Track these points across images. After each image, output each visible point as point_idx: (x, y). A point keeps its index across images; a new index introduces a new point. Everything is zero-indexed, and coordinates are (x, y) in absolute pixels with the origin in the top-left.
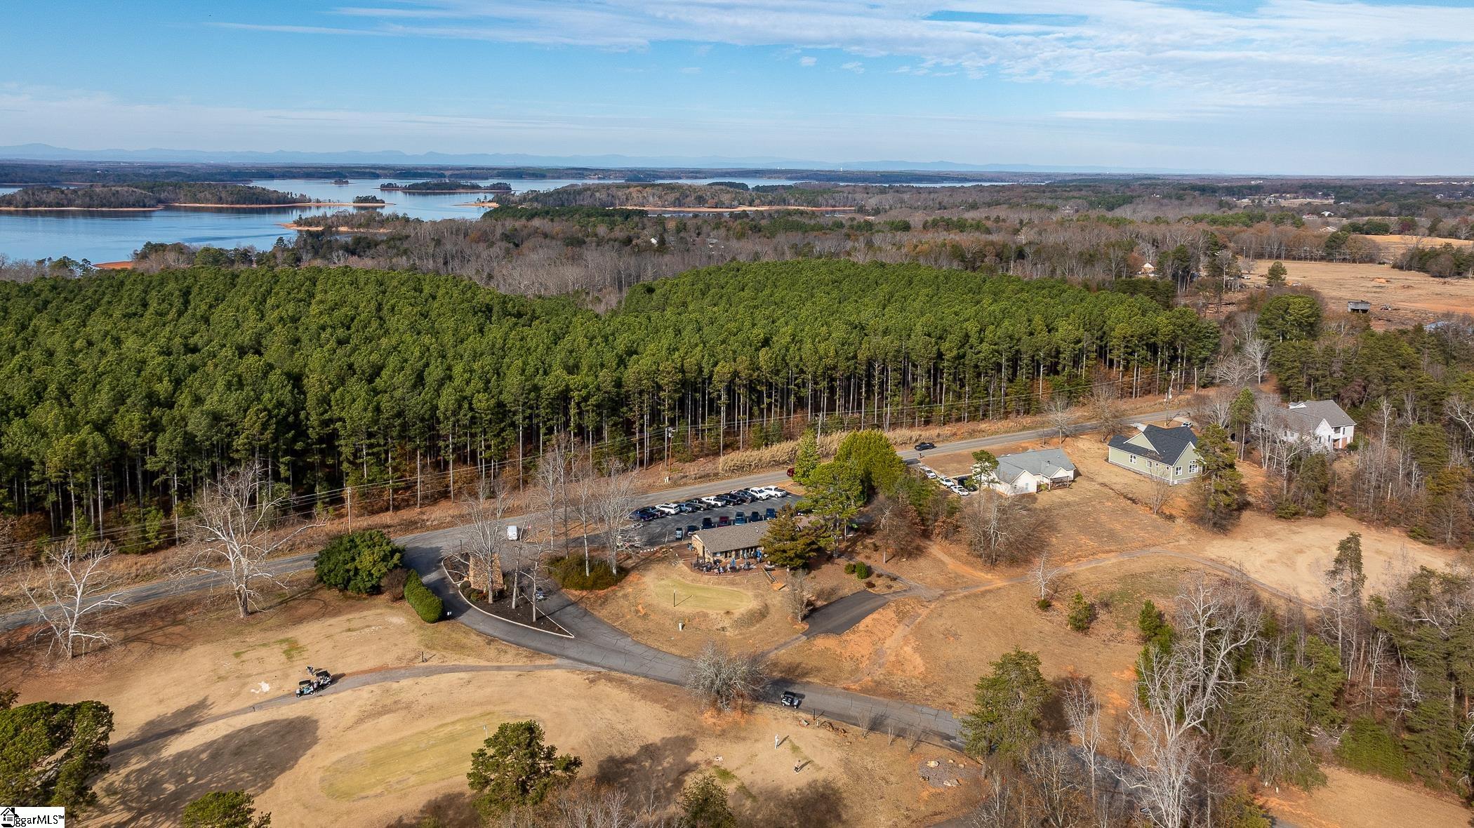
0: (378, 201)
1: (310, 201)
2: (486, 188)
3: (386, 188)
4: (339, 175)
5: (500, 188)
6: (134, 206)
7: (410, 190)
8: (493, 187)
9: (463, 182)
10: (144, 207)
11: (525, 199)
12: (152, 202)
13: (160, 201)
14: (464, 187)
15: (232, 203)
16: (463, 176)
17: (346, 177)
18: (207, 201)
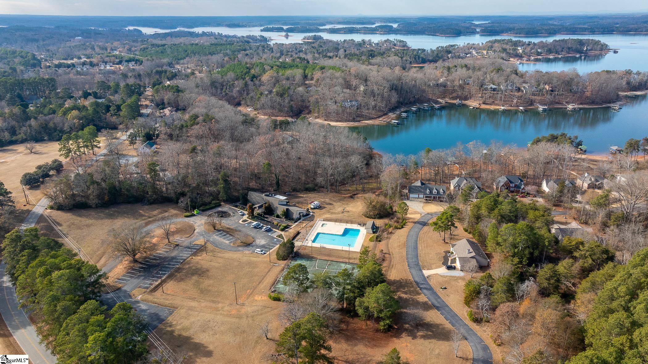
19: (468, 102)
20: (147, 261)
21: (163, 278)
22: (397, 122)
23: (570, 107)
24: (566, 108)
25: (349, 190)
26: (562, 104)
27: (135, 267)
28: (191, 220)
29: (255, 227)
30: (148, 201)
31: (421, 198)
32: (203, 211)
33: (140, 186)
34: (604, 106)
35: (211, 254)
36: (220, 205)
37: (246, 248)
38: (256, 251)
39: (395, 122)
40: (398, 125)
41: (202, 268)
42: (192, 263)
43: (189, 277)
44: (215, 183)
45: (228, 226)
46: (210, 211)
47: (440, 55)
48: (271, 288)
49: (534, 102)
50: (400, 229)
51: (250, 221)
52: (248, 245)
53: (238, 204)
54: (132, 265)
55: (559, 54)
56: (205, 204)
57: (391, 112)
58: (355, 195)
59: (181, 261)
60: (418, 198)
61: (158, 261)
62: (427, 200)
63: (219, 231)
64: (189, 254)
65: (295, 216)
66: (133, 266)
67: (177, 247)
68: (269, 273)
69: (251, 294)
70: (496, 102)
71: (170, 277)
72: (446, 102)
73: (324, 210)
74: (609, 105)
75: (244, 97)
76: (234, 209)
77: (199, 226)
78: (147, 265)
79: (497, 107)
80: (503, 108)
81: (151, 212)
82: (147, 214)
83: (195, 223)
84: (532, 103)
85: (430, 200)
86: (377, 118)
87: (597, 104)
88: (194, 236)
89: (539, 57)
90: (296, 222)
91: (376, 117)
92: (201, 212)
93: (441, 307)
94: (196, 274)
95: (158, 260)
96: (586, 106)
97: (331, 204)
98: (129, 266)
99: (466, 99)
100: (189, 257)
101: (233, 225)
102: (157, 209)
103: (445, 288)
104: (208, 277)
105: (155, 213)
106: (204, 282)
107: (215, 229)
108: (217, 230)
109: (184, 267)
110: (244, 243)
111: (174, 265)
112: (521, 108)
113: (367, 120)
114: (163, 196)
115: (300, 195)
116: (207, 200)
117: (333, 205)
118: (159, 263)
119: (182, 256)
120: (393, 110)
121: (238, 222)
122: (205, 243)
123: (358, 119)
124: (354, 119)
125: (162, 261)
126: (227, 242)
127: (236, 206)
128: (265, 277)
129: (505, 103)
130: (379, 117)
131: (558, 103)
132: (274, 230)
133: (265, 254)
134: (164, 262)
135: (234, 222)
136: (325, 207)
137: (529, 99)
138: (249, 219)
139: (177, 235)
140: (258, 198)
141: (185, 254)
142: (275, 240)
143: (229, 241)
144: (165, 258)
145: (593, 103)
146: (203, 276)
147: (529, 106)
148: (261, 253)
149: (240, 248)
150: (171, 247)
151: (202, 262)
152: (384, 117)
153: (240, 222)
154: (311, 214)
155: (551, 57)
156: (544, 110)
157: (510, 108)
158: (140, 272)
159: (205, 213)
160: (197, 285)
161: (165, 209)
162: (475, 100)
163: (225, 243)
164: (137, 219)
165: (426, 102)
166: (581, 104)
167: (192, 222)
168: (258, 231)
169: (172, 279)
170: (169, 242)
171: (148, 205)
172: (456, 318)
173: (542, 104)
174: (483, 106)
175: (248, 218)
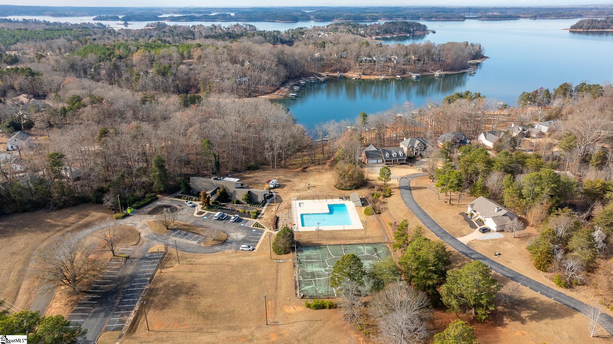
19: (349, 74)
20: (96, 288)
21: (136, 309)
22: (295, 94)
23: (437, 74)
24: (434, 75)
25: (295, 164)
26: (429, 71)
27: (81, 300)
28: (128, 222)
29: (220, 219)
30: (55, 205)
31: (380, 163)
32: (138, 208)
33: (40, 187)
34: (461, 72)
35: (185, 262)
36: (157, 199)
37: (223, 246)
38: (241, 249)
39: (292, 96)
40: (296, 98)
41: (183, 283)
42: (165, 279)
43: (173, 299)
44: (144, 171)
45: (182, 223)
46: (147, 207)
47: (295, 36)
48: (296, 294)
49: (406, 71)
50: (389, 197)
51: (207, 212)
52: (224, 242)
53: (179, 194)
54: (75, 298)
55: (393, 34)
56: (138, 199)
57: (282, 86)
58: (305, 168)
59: (148, 279)
60: (377, 163)
61: (113, 285)
62: (387, 164)
63: (174, 230)
64: (154, 267)
65: (260, 199)
66: (78, 299)
67: (128, 260)
68: (279, 274)
69: (275, 306)
70: (374, 72)
71: (146, 305)
72: (328, 75)
73: (285, 188)
74: (465, 71)
75: (116, 79)
76: (178, 201)
77: (142, 228)
78: (99, 293)
79: (377, 77)
80: (382, 77)
81: (64, 220)
82: (60, 223)
83: (136, 225)
84: (404, 72)
85: (391, 164)
86: (272, 93)
87: (455, 70)
88: (143, 242)
89: (378, 37)
90: (263, 206)
91: (270, 91)
92: (136, 210)
93: (516, 277)
94: (181, 293)
95: (110, 283)
96: (448, 73)
97: (289, 181)
98: (71, 301)
99: (345, 71)
100: (156, 271)
101: (188, 220)
102: (72, 214)
103: (500, 254)
104: (201, 295)
105: (72, 219)
106: (199, 303)
107: (168, 229)
108: (172, 229)
109: (157, 286)
110: (218, 240)
111: (140, 286)
112: (398, 76)
113: (263, 95)
114: (74, 197)
115: (245, 176)
116: (138, 193)
117: (291, 181)
118: (115, 288)
119: (144, 272)
120: (283, 84)
121: (192, 215)
122: (166, 249)
123: (254, 94)
124: (250, 94)
125: (119, 283)
126: (195, 243)
127: (180, 197)
128: (277, 279)
129: (382, 72)
130: (274, 91)
131: (426, 71)
132: (244, 218)
133: (253, 250)
134: (122, 284)
135: (186, 216)
136: (285, 185)
137: (402, 69)
138: (205, 209)
139: (120, 244)
140: (205, 184)
141: (147, 269)
142: (254, 230)
143: (195, 240)
144: (120, 278)
145: (452, 69)
146: (193, 295)
147: (402, 74)
148: (248, 249)
149: (217, 248)
150: (120, 261)
151: (180, 275)
152: (277, 91)
153: (195, 214)
154: (274, 194)
155: (388, 36)
156: (418, 77)
157: (387, 77)
158: (93, 306)
159: (141, 210)
160: (191, 308)
161: (84, 212)
162: (354, 72)
163: (193, 245)
164: (48, 232)
165: (310, 76)
166: (445, 70)
167: (130, 225)
168: (224, 223)
169: (149, 308)
170: (114, 256)
171: (56, 210)
172: (541, 286)
173: (414, 73)
174: (364, 77)
175: (202, 208)
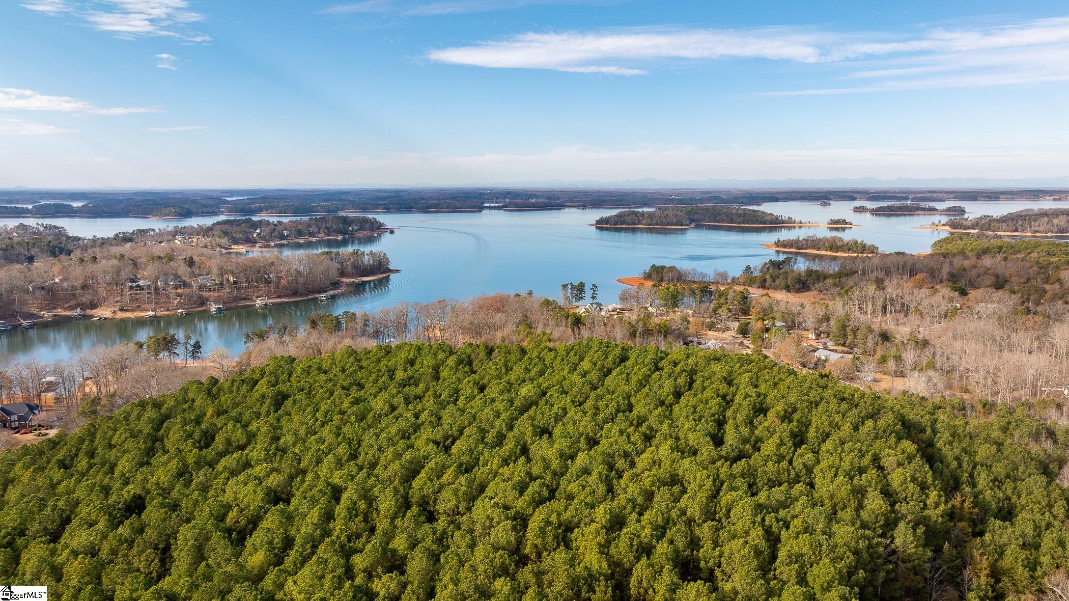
0: (846, 223)
1: (795, 222)
2: (942, 211)
3: (859, 210)
4: (823, 197)
5: (955, 211)
6: (675, 225)
7: (876, 212)
8: (949, 210)
9: (923, 204)
10: (682, 225)
11: (977, 224)
12: (687, 222)
13: (692, 221)
14: (923, 209)
15: (740, 223)
16: (924, 199)
17: (830, 199)
18: (724, 221)
19: (93, 312)
23: (259, 302)
24: (254, 305)
26: (250, 299)
34: (310, 297)
55: (314, 237)
70: (143, 306)
72: (55, 316)
79: (143, 314)
80: (152, 313)
87: (302, 295)
89: (283, 242)
96: (285, 300)
99: (93, 306)
112: (182, 311)
129: (158, 306)
131: (245, 299)
137: (200, 297)
145: (295, 294)
147: (196, 307)
155: (301, 241)
156: (219, 311)
162: (107, 307)
166: (279, 297)
173: (218, 303)
174: (119, 315)
